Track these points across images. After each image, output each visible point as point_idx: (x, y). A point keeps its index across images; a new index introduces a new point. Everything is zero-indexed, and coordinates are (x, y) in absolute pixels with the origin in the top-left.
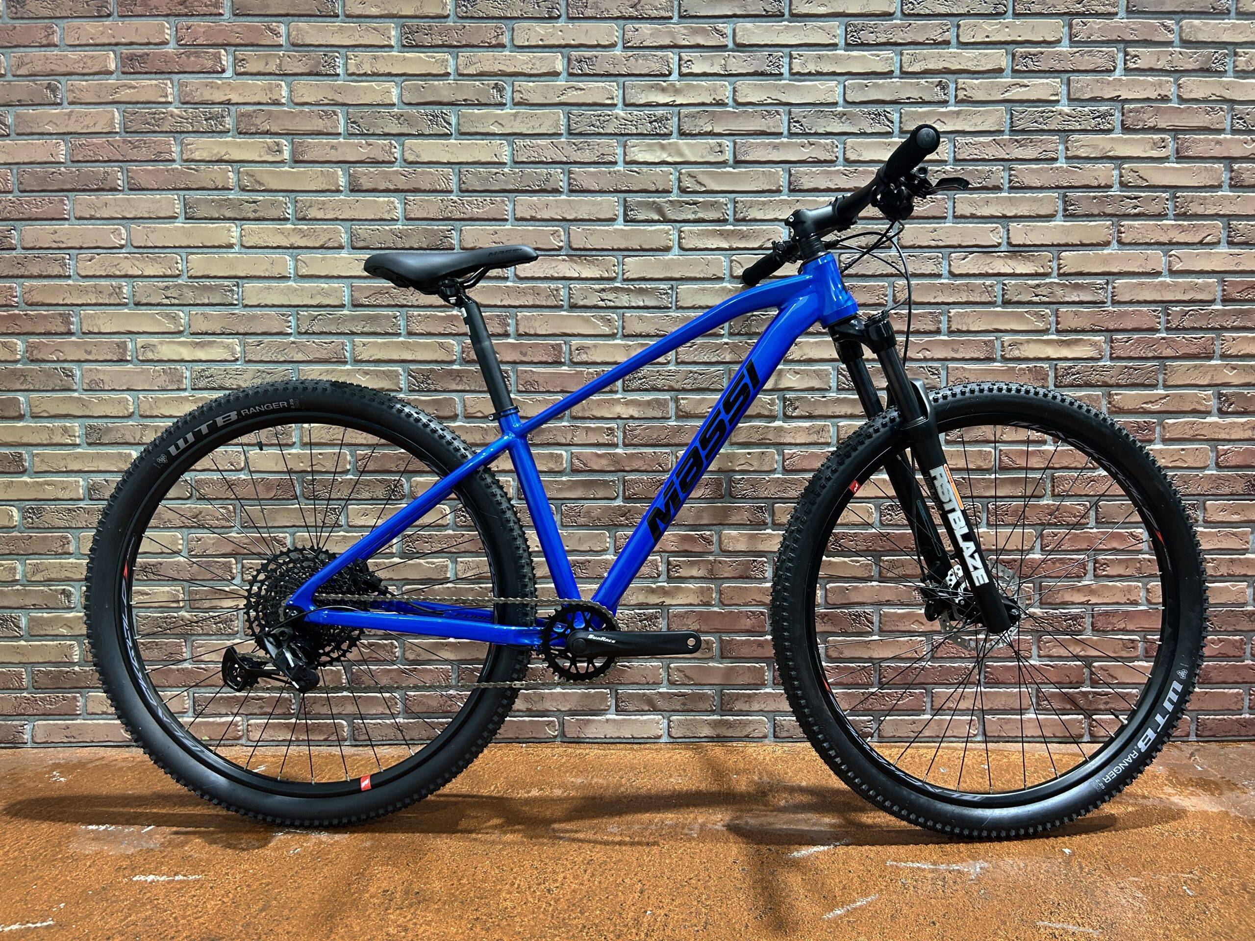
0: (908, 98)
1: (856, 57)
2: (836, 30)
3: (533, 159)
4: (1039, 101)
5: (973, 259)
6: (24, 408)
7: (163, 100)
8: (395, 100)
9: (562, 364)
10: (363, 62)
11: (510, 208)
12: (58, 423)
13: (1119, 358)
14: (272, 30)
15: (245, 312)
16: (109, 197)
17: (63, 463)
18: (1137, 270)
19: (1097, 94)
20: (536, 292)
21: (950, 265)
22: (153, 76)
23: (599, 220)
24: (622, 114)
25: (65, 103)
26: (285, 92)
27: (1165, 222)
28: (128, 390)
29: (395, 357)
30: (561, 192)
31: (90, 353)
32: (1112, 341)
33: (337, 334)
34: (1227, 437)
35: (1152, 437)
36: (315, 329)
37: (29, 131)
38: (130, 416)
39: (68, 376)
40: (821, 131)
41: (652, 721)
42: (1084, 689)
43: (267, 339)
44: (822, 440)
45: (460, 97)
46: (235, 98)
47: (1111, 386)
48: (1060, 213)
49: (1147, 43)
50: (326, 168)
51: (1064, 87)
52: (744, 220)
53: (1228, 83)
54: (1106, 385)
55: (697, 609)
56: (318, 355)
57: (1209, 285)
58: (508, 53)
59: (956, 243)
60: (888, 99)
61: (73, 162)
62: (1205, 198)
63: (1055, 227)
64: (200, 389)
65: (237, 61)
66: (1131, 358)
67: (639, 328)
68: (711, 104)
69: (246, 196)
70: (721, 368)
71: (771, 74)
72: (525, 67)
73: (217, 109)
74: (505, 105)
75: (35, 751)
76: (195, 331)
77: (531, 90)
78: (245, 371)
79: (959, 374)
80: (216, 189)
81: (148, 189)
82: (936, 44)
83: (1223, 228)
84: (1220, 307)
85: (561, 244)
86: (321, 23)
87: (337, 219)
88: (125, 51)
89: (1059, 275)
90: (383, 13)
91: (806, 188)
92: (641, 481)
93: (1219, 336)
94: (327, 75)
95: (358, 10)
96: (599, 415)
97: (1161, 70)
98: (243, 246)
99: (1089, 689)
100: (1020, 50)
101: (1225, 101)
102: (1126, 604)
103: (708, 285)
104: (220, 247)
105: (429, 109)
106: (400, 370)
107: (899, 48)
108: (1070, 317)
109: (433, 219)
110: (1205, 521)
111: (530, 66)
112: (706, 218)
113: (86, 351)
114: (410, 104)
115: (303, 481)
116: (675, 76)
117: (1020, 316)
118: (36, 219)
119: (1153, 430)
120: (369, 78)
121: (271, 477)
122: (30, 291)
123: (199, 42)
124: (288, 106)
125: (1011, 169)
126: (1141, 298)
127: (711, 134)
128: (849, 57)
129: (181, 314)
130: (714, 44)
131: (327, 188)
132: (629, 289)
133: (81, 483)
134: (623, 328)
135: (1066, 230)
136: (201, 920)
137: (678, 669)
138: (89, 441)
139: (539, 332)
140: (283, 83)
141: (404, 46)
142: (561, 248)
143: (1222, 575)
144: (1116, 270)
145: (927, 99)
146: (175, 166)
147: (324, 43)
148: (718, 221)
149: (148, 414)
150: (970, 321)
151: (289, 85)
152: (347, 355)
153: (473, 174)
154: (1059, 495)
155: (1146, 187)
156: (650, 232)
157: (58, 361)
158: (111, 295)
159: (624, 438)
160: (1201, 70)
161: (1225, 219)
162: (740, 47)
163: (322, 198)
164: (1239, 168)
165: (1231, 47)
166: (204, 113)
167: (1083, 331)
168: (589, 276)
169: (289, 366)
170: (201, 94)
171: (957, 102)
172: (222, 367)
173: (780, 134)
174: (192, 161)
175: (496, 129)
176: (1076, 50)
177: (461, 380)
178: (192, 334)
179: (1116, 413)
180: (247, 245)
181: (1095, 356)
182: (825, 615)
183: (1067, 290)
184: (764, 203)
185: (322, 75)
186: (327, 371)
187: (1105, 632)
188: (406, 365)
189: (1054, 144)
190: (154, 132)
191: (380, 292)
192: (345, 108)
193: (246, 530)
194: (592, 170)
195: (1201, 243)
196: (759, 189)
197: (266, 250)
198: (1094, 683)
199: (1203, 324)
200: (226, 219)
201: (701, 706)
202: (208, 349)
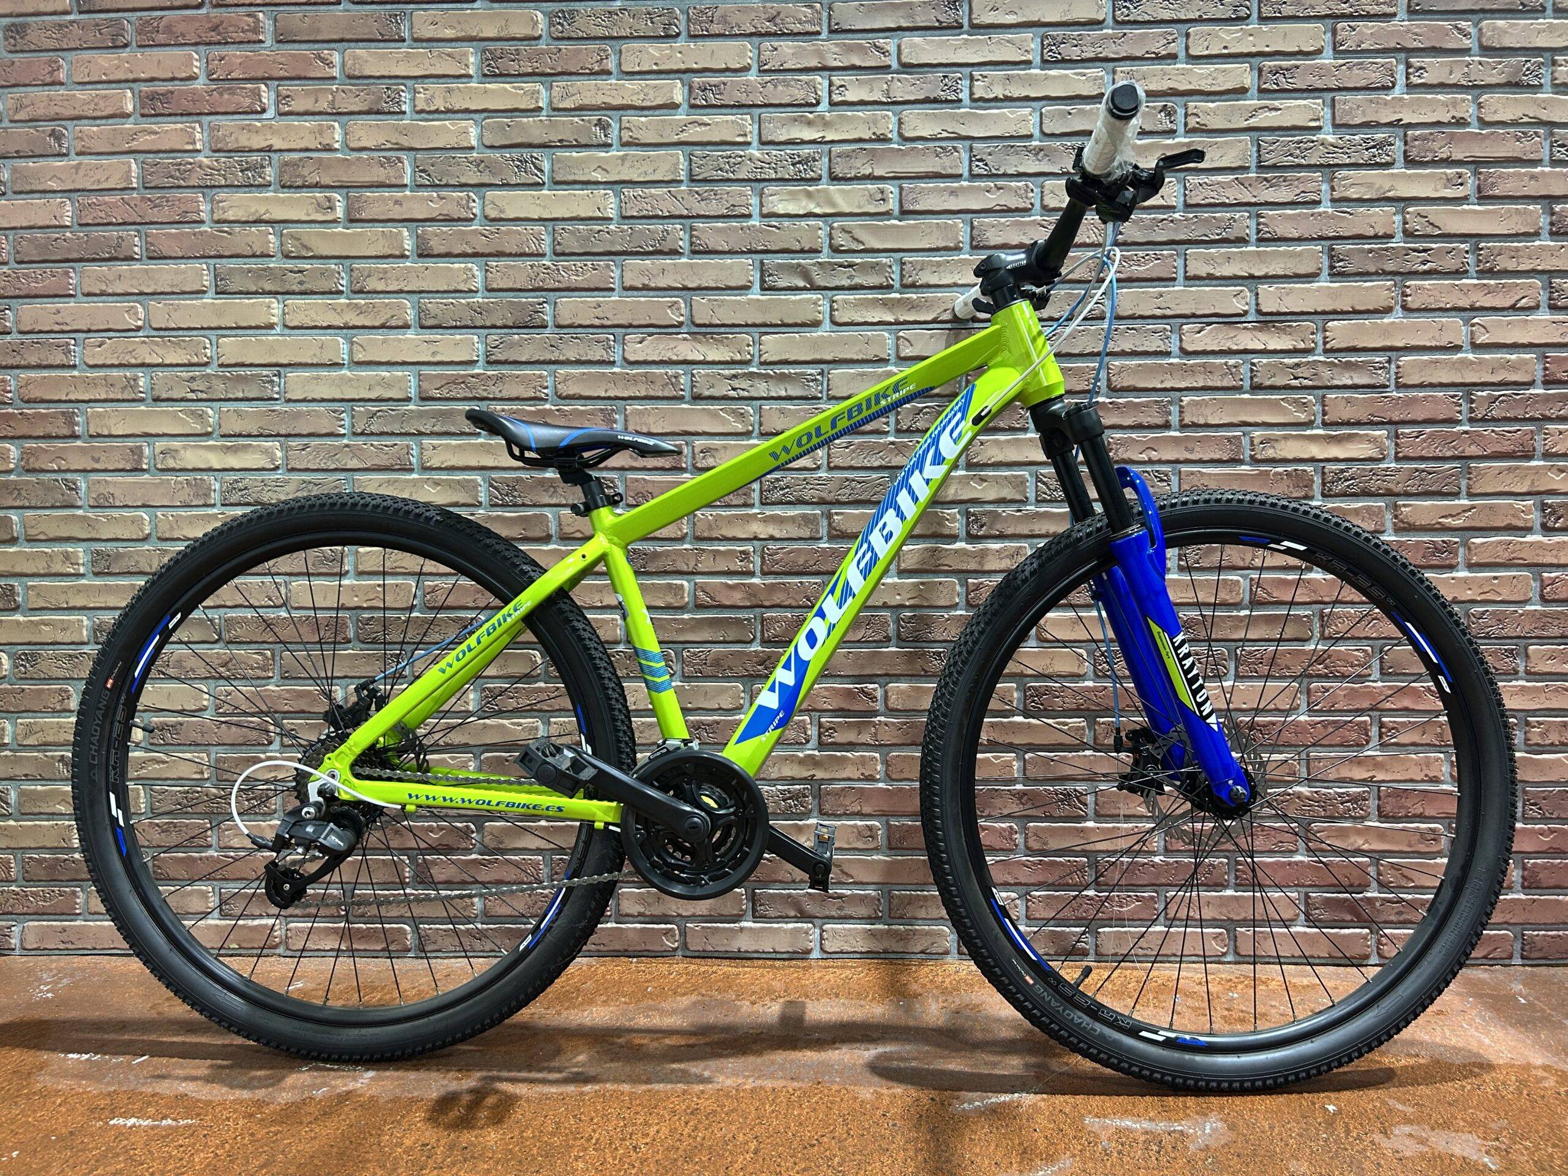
1: (1054, 77)
2: (1030, 44)
3: (645, 213)
4: (1295, 128)
5: (1211, 331)
6: (17, 530)
7: (190, 147)
8: (474, 143)
9: (683, 470)
10: (435, 95)
11: (616, 274)
12: (57, 548)
13: (1407, 459)
14: (323, 60)
15: (286, 408)
16: (124, 267)
17: (63, 598)
18: (1428, 344)
19: (1371, 117)
20: (650, 380)
21: (1181, 340)
22: (179, 118)
23: (729, 288)
24: (757, 154)
25: (73, 153)
26: (338, 135)
27: (1465, 281)
28: (144, 506)
29: (474, 463)
30: (681, 254)
31: (97, 461)
32: (1397, 437)
33: (401, 434)
34: (1555, 561)
35: (1454, 562)
36: (374, 428)
37: (28, 188)
38: (145, 539)
39: (71, 489)
40: (1011, 171)
41: (799, 930)
42: (1369, 895)
43: (315, 442)
45: (554, 137)
46: (278, 144)
47: (1398, 495)
48: (1325, 272)
49: (1435, 51)
50: (388, 229)
51: (1327, 111)
52: (913, 286)
53: (1544, 100)
54: (1390, 493)
55: (857, 785)
56: (377, 461)
57: (1525, 362)
58: (614, 81)
59: (1188, 312)
61: (80, 225)
62: (1517, 249)
63: (1319, 289)
64: (231, 505)
65: (280, 98)
66: (1423, 459)
67: (781, 424)
68: (870, 140)
69: (290, 265)
70: (885, 474)
71: (947, 101)
72: (635, 98)
73: (255, 158)
74: (610, 145)
75: (24, 959)
76: (227, 432)
77: (643, 126)
78: (287, 482)
79: (1195, 480)
80: (254, 256)
81: (170, 258)
82: (1159, 58)
83: (1543, 288)
84: (1540, 391)
85: (682, 319)
86: (382, 50)
87: (401, 291)
88: (144, 88)
89: (1326, 351)
90: (460, 35)
91: (992, 243)
92: (787, 621)
93: (1540, 429)
94: (390, 113)
95: (428, 32)
96: (729, 534)
97: (1455, 85)
98: (286, 326)
99: (1376, 894)
100: (1269, 64)
101: (1542, 123)
102: (1423, 781)
103: (868, 369)
104: (257, 327)
105: (515, 153)
106: (479, 479)
107: (1111, 65)
108: (1340, 406)
109: (520, 290)
110: (1528, 672)
111: (642, 96)
112: (865, 283)
113: (93, 459)
114: (492, 147)
115: (358, 620)
116: (824, 105)
117: (1275, 404)
118: (36, 296)
119: (1454, 552)
120: (442, 116)
121: (318, 615)
122: (27, 385)
123: (234, 75)
124: (342, 152)
125: (1259, 216)
126: (1434, 380)
127: (871, 178)
128: (1047, 77)
129: (210, 412)
130: (873, 64)
131: (389, 252)
132: (768, 375)
133: (86, 622)
134: (761, 424)
135: (1333, 294)
138: (96, 570)
139: (654, 430)
140: (336, 125)
141: (485, 75)
142: (680, 324)
143: (1552, 744)
144: (1400, 344)
145: (1147, 128)
146: (205, 228)
147: (386, 73)
148: (881, 287)
149: (165, 535)
150: (1208, 411)
151: (343, 126)
152: (414, 460)
153: (571, 232)
154: (1331, 638)
155: (1438, 236)
156: (793, 302)
157: (59, 471)
158: (124, 388)
159: (762, 564)
160: (1509, 84)
161: (1545, 277)
162: (907, 67)
163: (383, 265)
164: (1562, 210)
165: (1547, 55)
166: (240, 163)
167: (1358, 424)
168: (717, 359)
169: (342, 476)
170: (236, 139)
171: (1187, 132)
172: (258, 476)
173: (959, 176)
174: (225, 221)
175: (599, 176)
176: (1341, 62)
177: (555, 491)
178: (223, 436)
179: (1404, 529)
180: (291, 324)
181: (1374, 455)
182: (1024, 793)
183: (1335, 370)
184: (939, 264)
185: (384, 113)
186: (389, 481)
187: (1396, 819)
188: (488, 473)
189: (1316, 184)
190: (179, 187)
191: (454, 381)
192: (412, 154)
193: (286, 682)
194: (720, 225)
195: (1513, 308)
196: (933, 246)
197: (314, 331)
198: (1383, 886)
199: (1519, 413)
200: (264, 293)
201: (864, 911)
202: (241, 454)
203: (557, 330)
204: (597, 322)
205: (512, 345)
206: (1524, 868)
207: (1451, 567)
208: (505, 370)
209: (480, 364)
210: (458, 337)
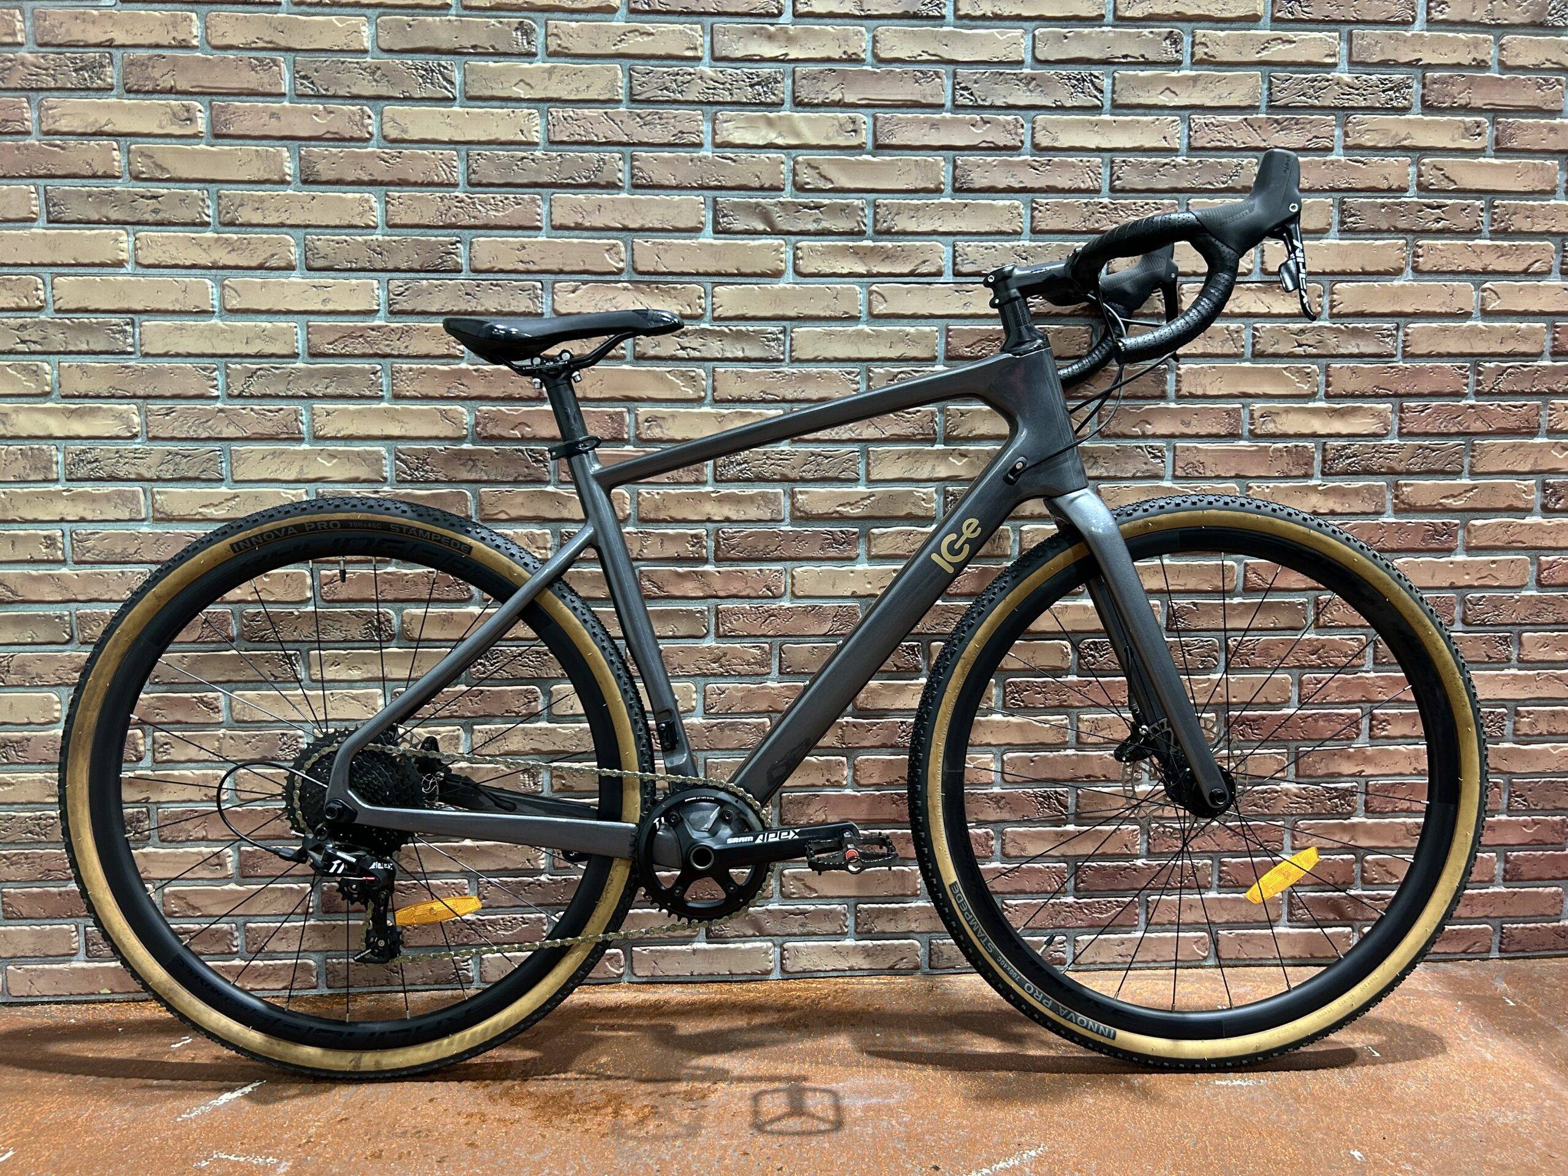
0: (1125, 56)
3: (577, 138)
4: (1309, 64)
7: (8, 39)
8: (367, 44)
9: (626, 442)
11: (544, 210)
13: (1411, 434)
15: (146, 363)
18: (1438, 310)
19: (1389, 55)
23: (677, 230)
24: (709, 71)
26: (196, 29)
27: (1477, 241)
29: (376, 431)
30: (620, 188)
32: (1402, 410)
33: (287, 397)
34: (1554, 544)
35: (1453, 545)
36: (254, 390)
40: (999, 102)
41: (758, 949)
42: (1352, 892)
43: (181, 406)
44: (999, 552)
45: (466, 42)
46: (120, 38)
48: (1335, 228)
50: (263, 147)
51: (1344, 45)
52: (888, 232)
54: (1392, 472)
55: (822, 792)
56: (259, 429)
57: (1535, 332)
59: (1189, 269)
60: (1096, 57)
62: (1533, 208)
63: (1328, 247)
64: (79, 480)
66: (1427, 435)
67: (736, 390)
68: (840, 60)
69: (140, 188)
70: (855, 447)
71: (928, 17)
73: (92, 54)
74: (534, 55)
76: (70, 392)
77: (574, 33)
78: (148, 453)
79: (1191, 457)
80: (94, 176)
83: (1556, 252)
84: (1548, 363)
85: (621, 265)
87: (283, 225)
89: (1332, 316)
91: (977, 186)
92: (744, 613)
93: (1546, 404)
94: (261, 3)
96: (680, 515)
97: (1477, 24)
98: (139, 264)
99: (1360, 892)
101: (1563, 69)
102: (1411, 774)
103: (837, 328)
104: (102, 265)
105: (419, 60)
106: (383, 450)
108: (1347, 377)
109: (428, 227)
110: (1520, 661)
112: (833, 228)
114: (390, 51)
115: (242, 616)
116: (787, 17)
117: (1276, 374)
119: (1453, 535)
120: (327, 10)
124: (202, 51)
126: (1443, 350)
127: (840, 104)
129: (47, 367)
131: (266, 177)
132: (721, 334)
134: (714, 390)
135: (1343, 253)
137: (795, 877)
139: (591, 395)
140: (194, 15)
142: (620, 271)
143: (1540, 734)
144: (1410, 310)
145: (1151, 57)
146: (30, 141)
148: (851, 233)
150: (1207, 381)
151: (203, 18)
152: (304, 428)
153: (488, 159)
154: (1325, 627)
155: (1453, 191)
156: (752, 248)
159: (717, 548)
160: (1532, 25)
161: (1559, 239)
163: (259, 193)
166: (73, 61)
167: (1363, 396)
169: (216, 446)
170: (68, 30)
171: (1193, 64)
172: (112, 446)
173: (940, 107)
174: (56, 133)
175: (521, 92)
177: (474, 466)
178: (64, 397)
179: (1405, 511)
180: (146, 262)
181: (1378, 431)
182: (1002, 797)
183: (1341, 337)
184: (917, 208)
185: (254, 4)
186: (274, 453)
187: (1382, 814)
188: (392, 443)
189: (1329, 127)
191: (350, 334)
192: (290, 56)
193: (157, 688)
194: (666, 155)
195: (1526, 272)
196: (911, 187)
197: (174, 271)
198: (1367, 883)
199: (1526, 387)
200: (110, 222)
201: (828, 927)
202: (88, 419)
203: (473, 276)
204: (521, 267)
205: (420, 292)
206: (1507, 860)
207: (1450, 551)
208: (412, 322)
209: (381, 314)
210: (354, 281)
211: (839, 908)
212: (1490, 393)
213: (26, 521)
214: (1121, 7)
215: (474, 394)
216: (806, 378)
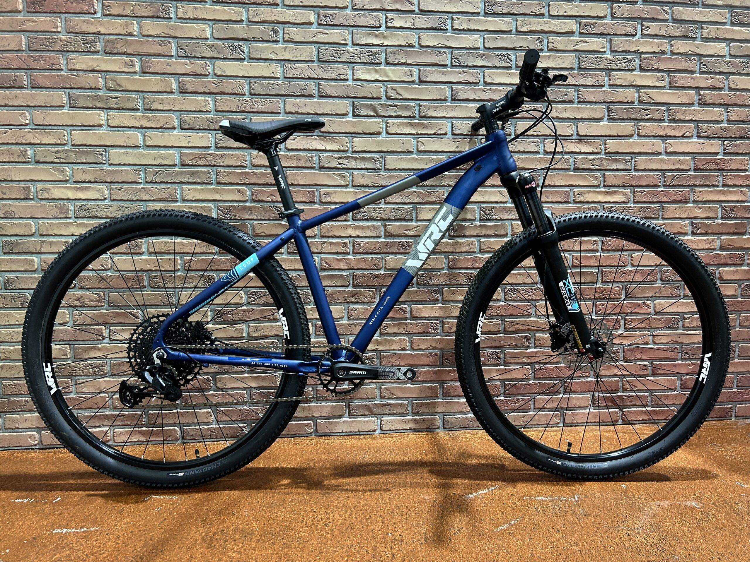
0: (521, 47)
1: (490, 21)
2: (479, 5)
3: (296, 76)
4: (594, 51)
7: (55, 30)
8: (208, 36)
9: (314, 203)
10: (188, 11)
11: (282, 105)
13: (638, 202)
15: (110, 168)
16: (18, 92)
18: (648, 151)
19: (626, 48)
20: (299, 158)
21: (544, 147)
22: (48, 15)
23: (337, 115)
24: (351, 50)
26: (136, 28)
27: (663, 124)
28: (31, 218)
29: (210, 198)
30: (314, 97)
31: (5, 194)
32: (634, 192)
33: (172, 183)
34: (697, 248)
36: (157, 180)
38: (32, 235)
40: (470, 64)
41: (370, 421)
42: (619, 394)
43: (126, 186)
44: (471, 250)
45: (250, 36)
46: (103, 31)
48: (606, 118)
49: (654, 20)
50: (163, 78)
51: (608, 44)
52: (425, 117)
53: (698, 44)
55: (398, 352)
56: (159, 196)
57: (687, 161)
58: (280, 9)
59: (547, 134)
60: (509, 47)
62: (685, 110)
63: (604, 125)
64: (80, 218)
65: (104, 7)
66: (645, 202)
67: (362, 181)
68: (405, 46)
69: (110, 94)
70: (411, 206)
71: (441, 29)
72: (291, 18)
73: (91, 37)
74: (278, 41)
76: (77, 180)
77: (295, 33)
78: (111, 206)
80: (91, 89)
81: (44, 88)
82: (536, 15)
83: (695, 128)
84: (693, 173)
87: (171, 110)
89: (606, 153)
91: (461, 98)
92: (364, 275)
93: (692, 190)
94: (164, 18)
96: (338, 234)
97: (662, 36)
98: (109, 126)
99: (622, 394)
100: (584, 21)
101: (696, 54)
102: (642, 344)
103: (404, 156)
104: (93, 126)
105: (230, 43)
106: (212, 206)
107: (516, 17)
108: (612, 178)
109: (233, 112)
111: (294, 18)
112: (402, 115)
113: (2, 192)
114: (218, 39)
115: (150, 277)
116: (383, 28)
117: (584, 177)
120: (191, 21)
121: (128, 274)
124: (138, 37)
125: (579, 91)
126: (650, 168)
127: (405, 64)
128: (487, 21)
129: (68, 169)
130: (407, 9)
131: (164, 90)
132: (356, 157)
134: (353, 181)
135: (610, 128)
136: (104, 555)
137: (386, 389)
138: (4, 251)
139: (301, 183)
140: (135, 22)
141: (214, 2)
143: (694, 327)
144: (636, 151)
145: (531, 47)
146: (62, 73)
148: (410, 117)
149: (45, 233)
150: (555, 180)
151: (139, 24)
152: (178, 196)
153: (259, 84)
154: (605, 282)
155: (653, 103)
156: (368, 122)
158: (19, 156)
159: (354, 248)
160: (684, 36)
161: (696, 123)
163: (161, 97)
164: (704, 94)
165: (699, 24)
166: (82, 39)
167: (619, 186)
168: (331, 149)
169: (140, 203)
170: (81, 27)
171: (548, 50)
172: (95, 203)
173: (446, 66)
174: (74, 70)
175: (273, 57)
176: (615, 22)
177: (251, 213)
178: (75, 182)
180: (112, 125)
181: (625, 201)
183: (610, 162)
184: (437, 107)
185: (161, 18)
186: (165, 207)
187: (630, 361)
188: (216, 203)
189: (603, 77)
190: (49, 51)
191: (199, 157)
192: (176, 40)
193: (112, 308)
194: (333, 83)
195: (683, 136)
196: (434, 98)
197: (124, 129)
198: (625, 390)
199: (684, 183)
200: (97, 108)
201: (400, 411)
202: (86, 192)
206: (682, 380)
208: (226, 152)
209: (212, 148)
210: (201, 134)
211: (405, 402)
212: (669, 186)
213: (57, 235)
214: (519, 27)
215: (252, 182)
216: (391, 177)
